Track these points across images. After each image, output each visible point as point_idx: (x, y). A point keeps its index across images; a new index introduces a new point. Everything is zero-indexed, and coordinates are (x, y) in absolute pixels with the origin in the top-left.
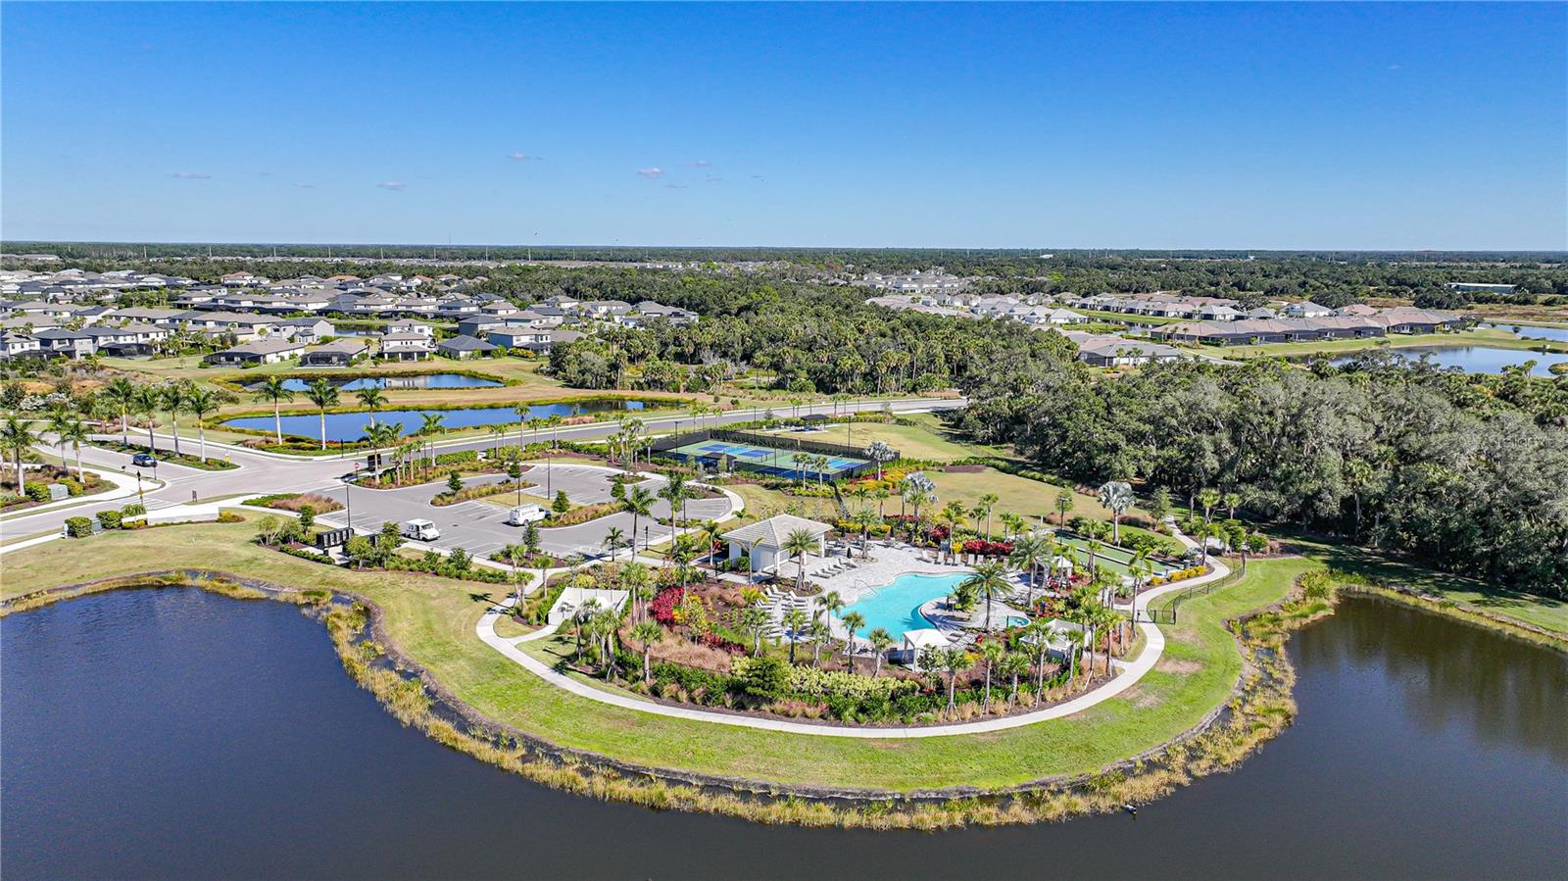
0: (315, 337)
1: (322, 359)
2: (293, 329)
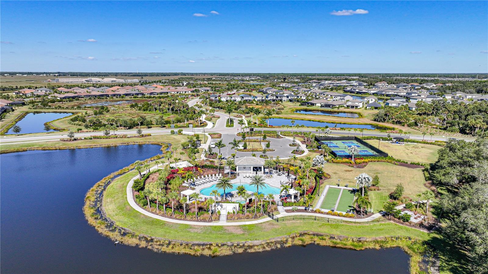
0: (345, 100)
1: (328, 106)
2: (339, 97)
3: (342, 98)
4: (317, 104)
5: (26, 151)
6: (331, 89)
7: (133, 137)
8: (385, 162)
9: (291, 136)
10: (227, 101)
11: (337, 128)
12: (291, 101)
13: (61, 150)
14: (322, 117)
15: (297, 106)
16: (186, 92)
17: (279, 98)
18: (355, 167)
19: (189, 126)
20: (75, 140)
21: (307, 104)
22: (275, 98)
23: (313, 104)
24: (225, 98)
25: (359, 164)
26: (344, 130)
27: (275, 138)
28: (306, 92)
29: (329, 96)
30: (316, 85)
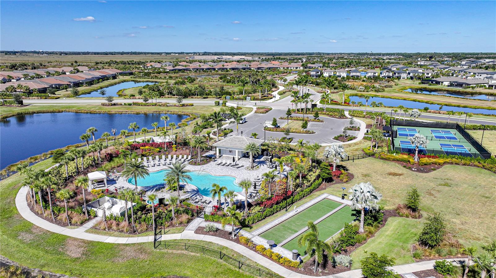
1: (460, 85)
2: (486, 75)
3: (489, 76)
4: (444, 82)
5: (62, 112)
6: (485, 67)
7: (173, 106)
8: (479, 167)
9: (361, 117)
10: (330, 76)
11: (441, 112)
12: (412, 78)
13: (92, 113)
14: (435, 98)
15: (417, 84)
16: (297, 68)
17: (397, 75)
18: (413, 169)
19: (246, 99)
20: (115, 105)
21: (430, 82)
22: (391, 75)
23: (438, 83)
24: (328, 73)
25: (425, 165)
26: (453, 115)
27: (337, 118)
28: (442, 70)
29: (472, 74)
30: (466, 63)
